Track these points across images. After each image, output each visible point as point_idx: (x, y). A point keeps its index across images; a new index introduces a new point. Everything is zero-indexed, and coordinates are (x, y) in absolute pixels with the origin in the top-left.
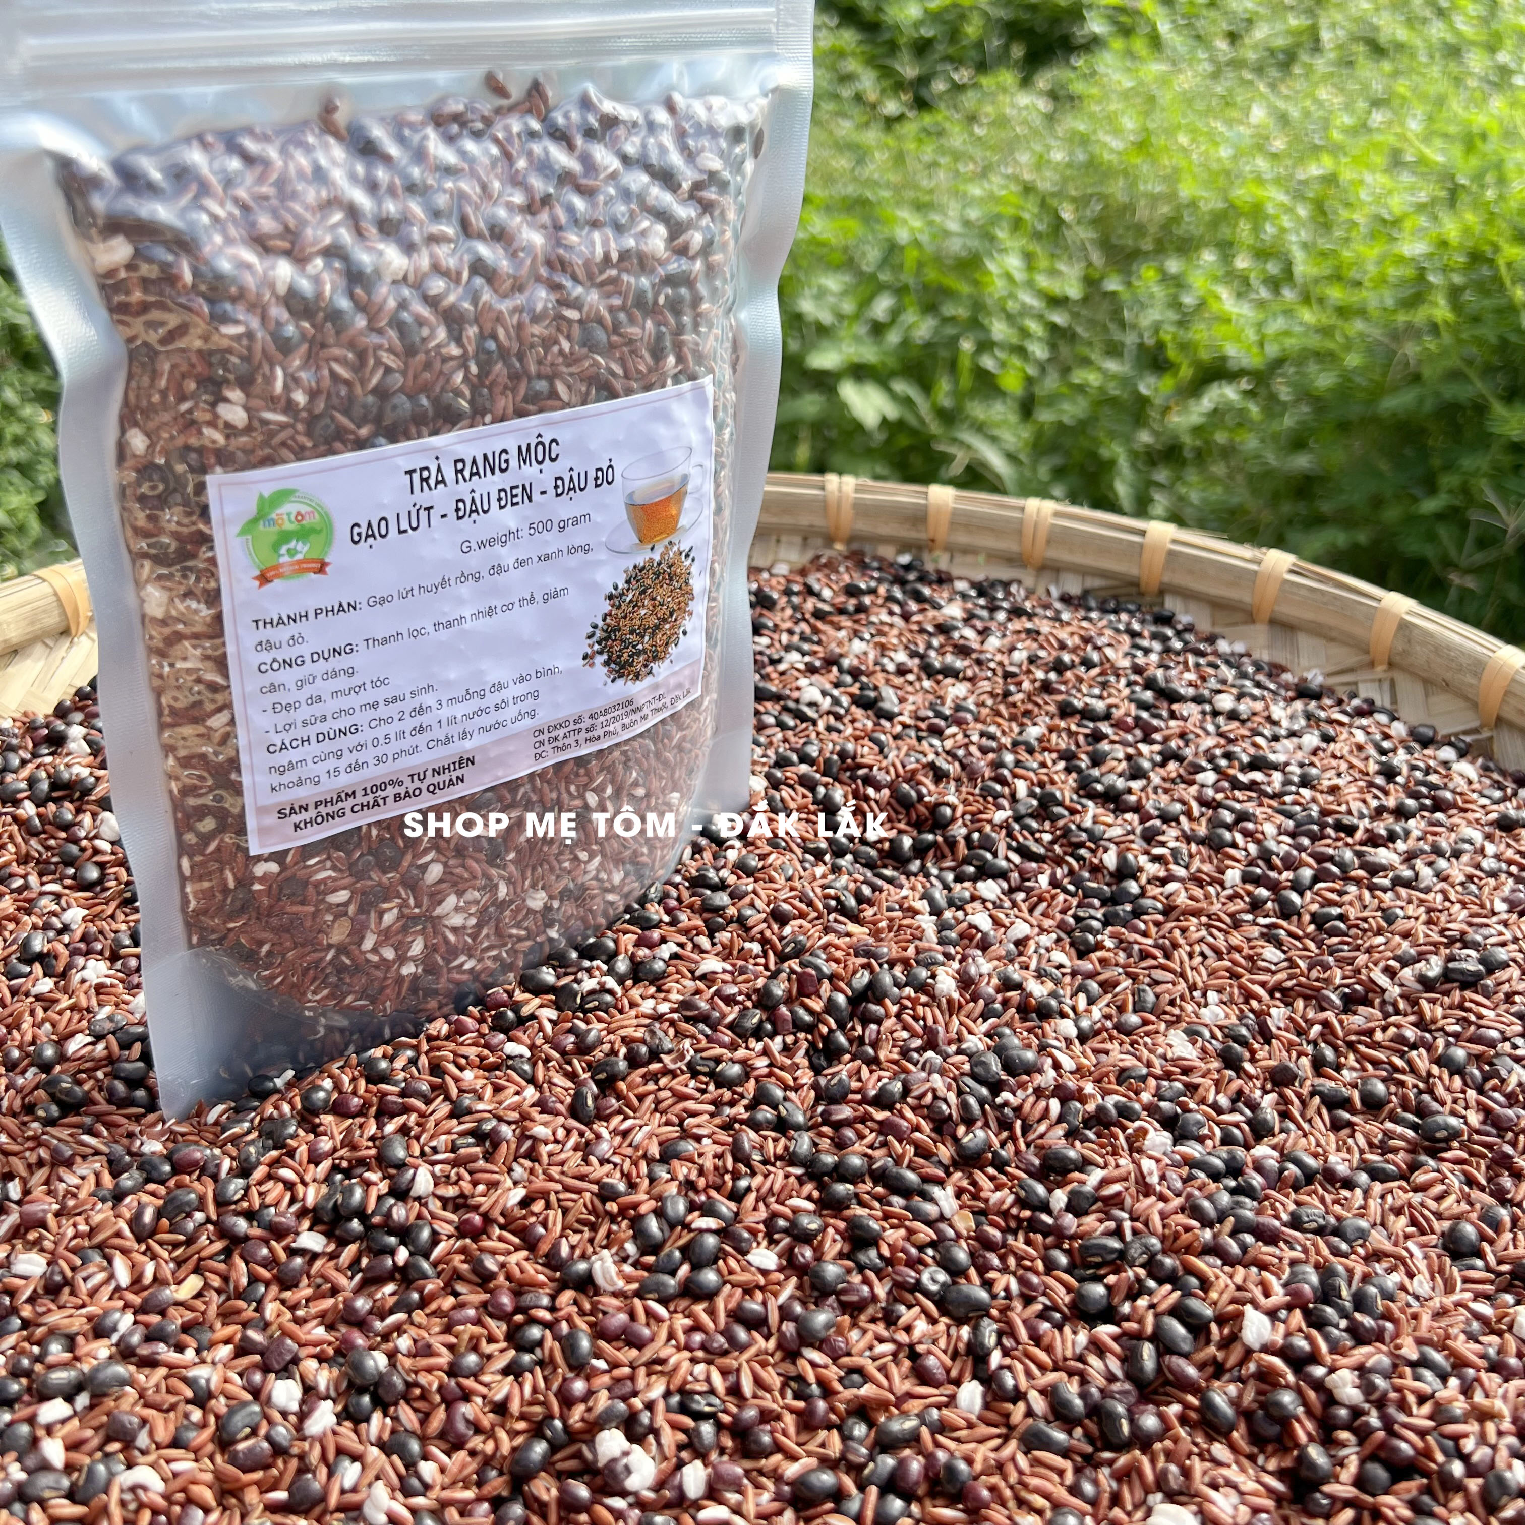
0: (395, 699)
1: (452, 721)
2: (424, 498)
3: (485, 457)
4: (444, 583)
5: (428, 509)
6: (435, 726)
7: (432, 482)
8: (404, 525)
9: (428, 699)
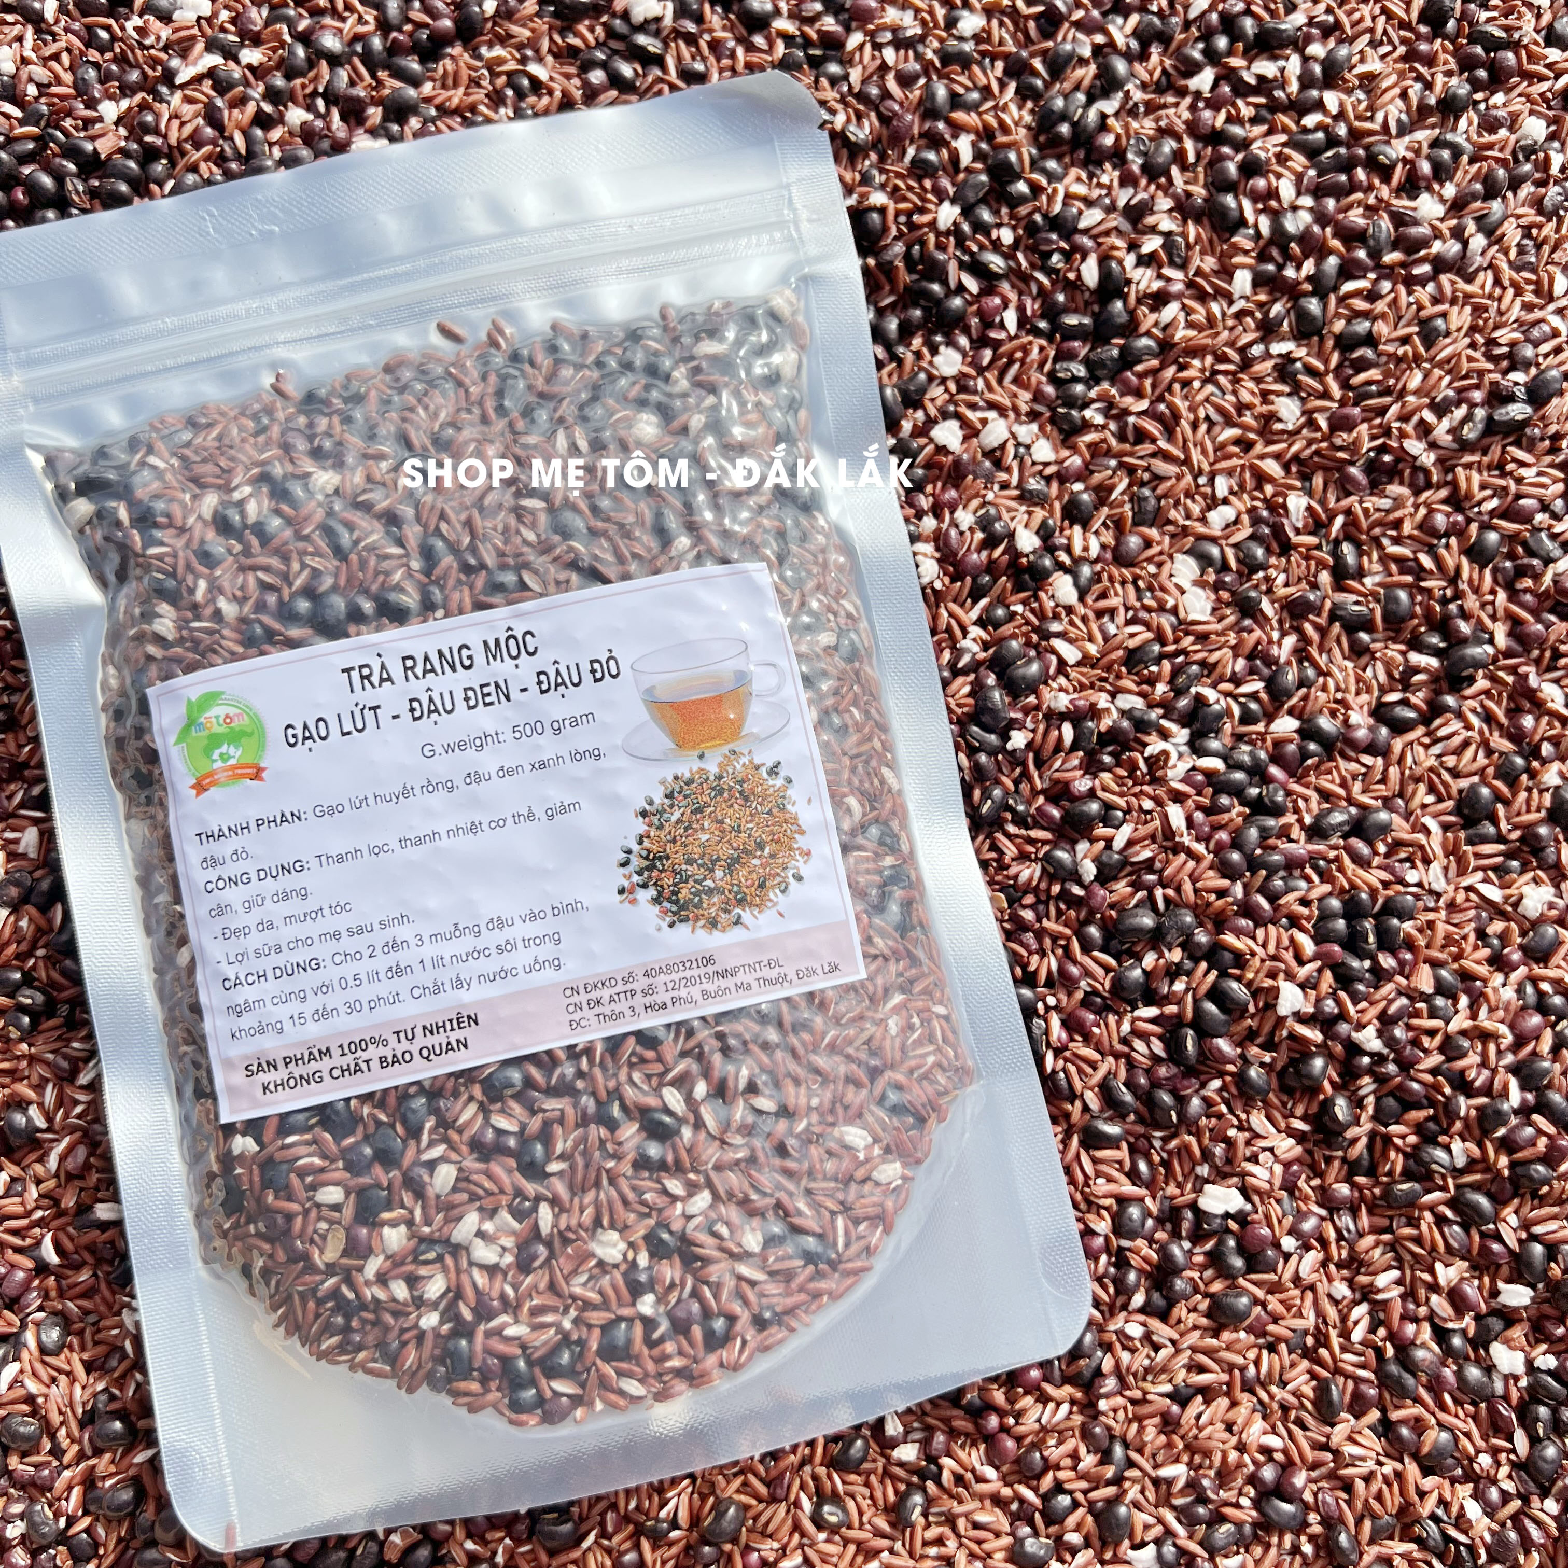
0: (360, 930)
1: (439, 962)
2: (369, 696)
3: (440, 654)
4: (406, 792)
5: (374, 708)
6: (417, 968)
7: (375, 679)
8: (348, 727)
9: (404, 932)
